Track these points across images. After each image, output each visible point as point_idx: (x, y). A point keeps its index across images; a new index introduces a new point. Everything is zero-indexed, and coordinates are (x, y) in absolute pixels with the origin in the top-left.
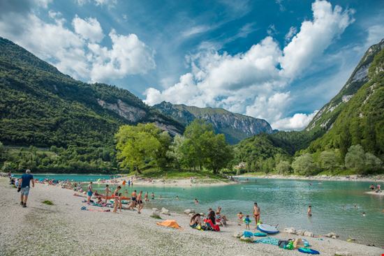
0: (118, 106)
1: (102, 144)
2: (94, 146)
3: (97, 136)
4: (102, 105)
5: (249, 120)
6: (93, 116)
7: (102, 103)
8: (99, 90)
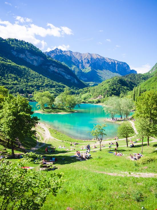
0: (26, 55)
1: (18, 83)
2: (13, 84)
3: (14, 77)
4: (15, 54)
5: (115, 63)
6: (10, 63)
7: (15, 53)
8: (12, 44)
